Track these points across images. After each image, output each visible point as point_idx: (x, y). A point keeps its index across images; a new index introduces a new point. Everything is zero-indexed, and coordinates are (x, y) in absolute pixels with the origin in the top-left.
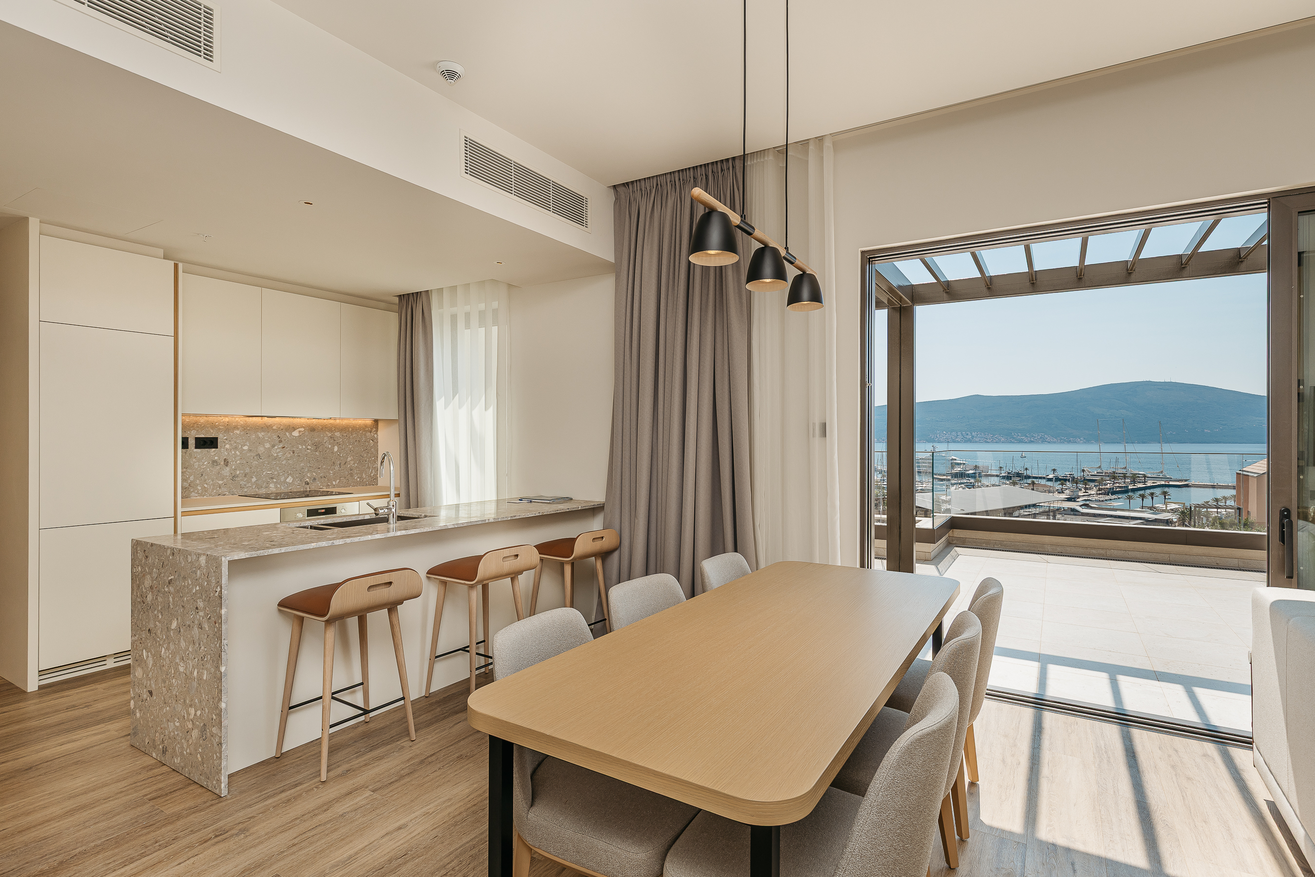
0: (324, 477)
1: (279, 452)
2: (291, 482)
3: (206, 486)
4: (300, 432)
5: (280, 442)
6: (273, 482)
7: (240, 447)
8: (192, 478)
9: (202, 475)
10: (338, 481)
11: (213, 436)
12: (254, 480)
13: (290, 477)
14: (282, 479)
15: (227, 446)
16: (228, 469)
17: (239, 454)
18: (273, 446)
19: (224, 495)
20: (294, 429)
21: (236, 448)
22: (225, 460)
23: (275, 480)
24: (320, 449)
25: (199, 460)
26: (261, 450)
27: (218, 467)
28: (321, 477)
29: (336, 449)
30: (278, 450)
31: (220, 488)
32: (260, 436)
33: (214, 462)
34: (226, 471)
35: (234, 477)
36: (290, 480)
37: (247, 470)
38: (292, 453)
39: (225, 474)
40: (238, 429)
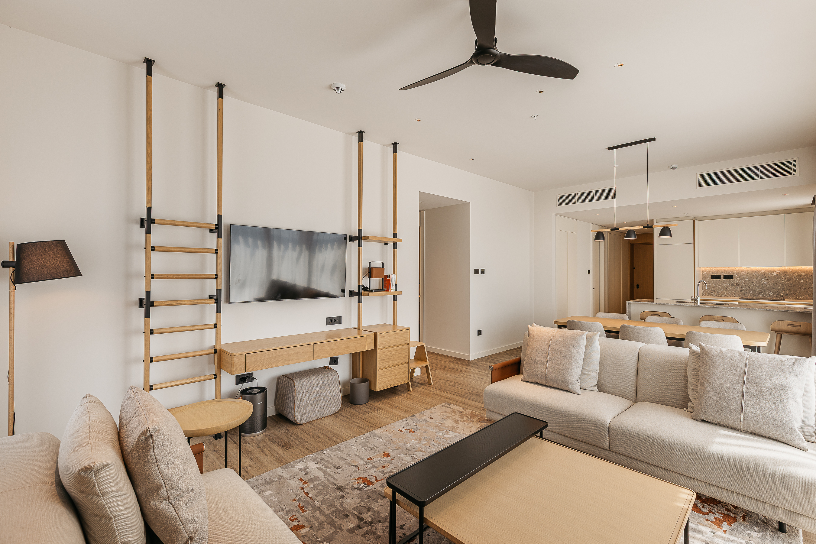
0: (794, 294)
1: (765, 282)
2: (772, 295)
3: (728, 293)
4: (777, 273)
5: (766, 277)
6: (762, 294)
7: (744, 279)
8: (722, 290)
9: (727, 289)
10: (803, 297)
11: (731, 274)
12: (751, 292)
13: (771, 293)
14: (767, 293)
15: (738, 279)
16: (738, 287)
17: (743, 282)
18: (761, 279)
19: (737, 297)
20: (774, 272)
21: (742, 279)
22: (737, 284)
23: (762, 293)
24: (791, 281)
25: (725, 283)
26: (755, 280)
27: (734, 286)
28: (791, 294)
29: (802, 281)
30: (764, 281)
31: (735, 294)
32: (754, 275)
33: (732, 284)
34: (738, 288)
35: (741, 291)
36: (771, 294)
37: (748, 288)
38: (772, 282)
39: (737, 289)
40: (743, 272)
